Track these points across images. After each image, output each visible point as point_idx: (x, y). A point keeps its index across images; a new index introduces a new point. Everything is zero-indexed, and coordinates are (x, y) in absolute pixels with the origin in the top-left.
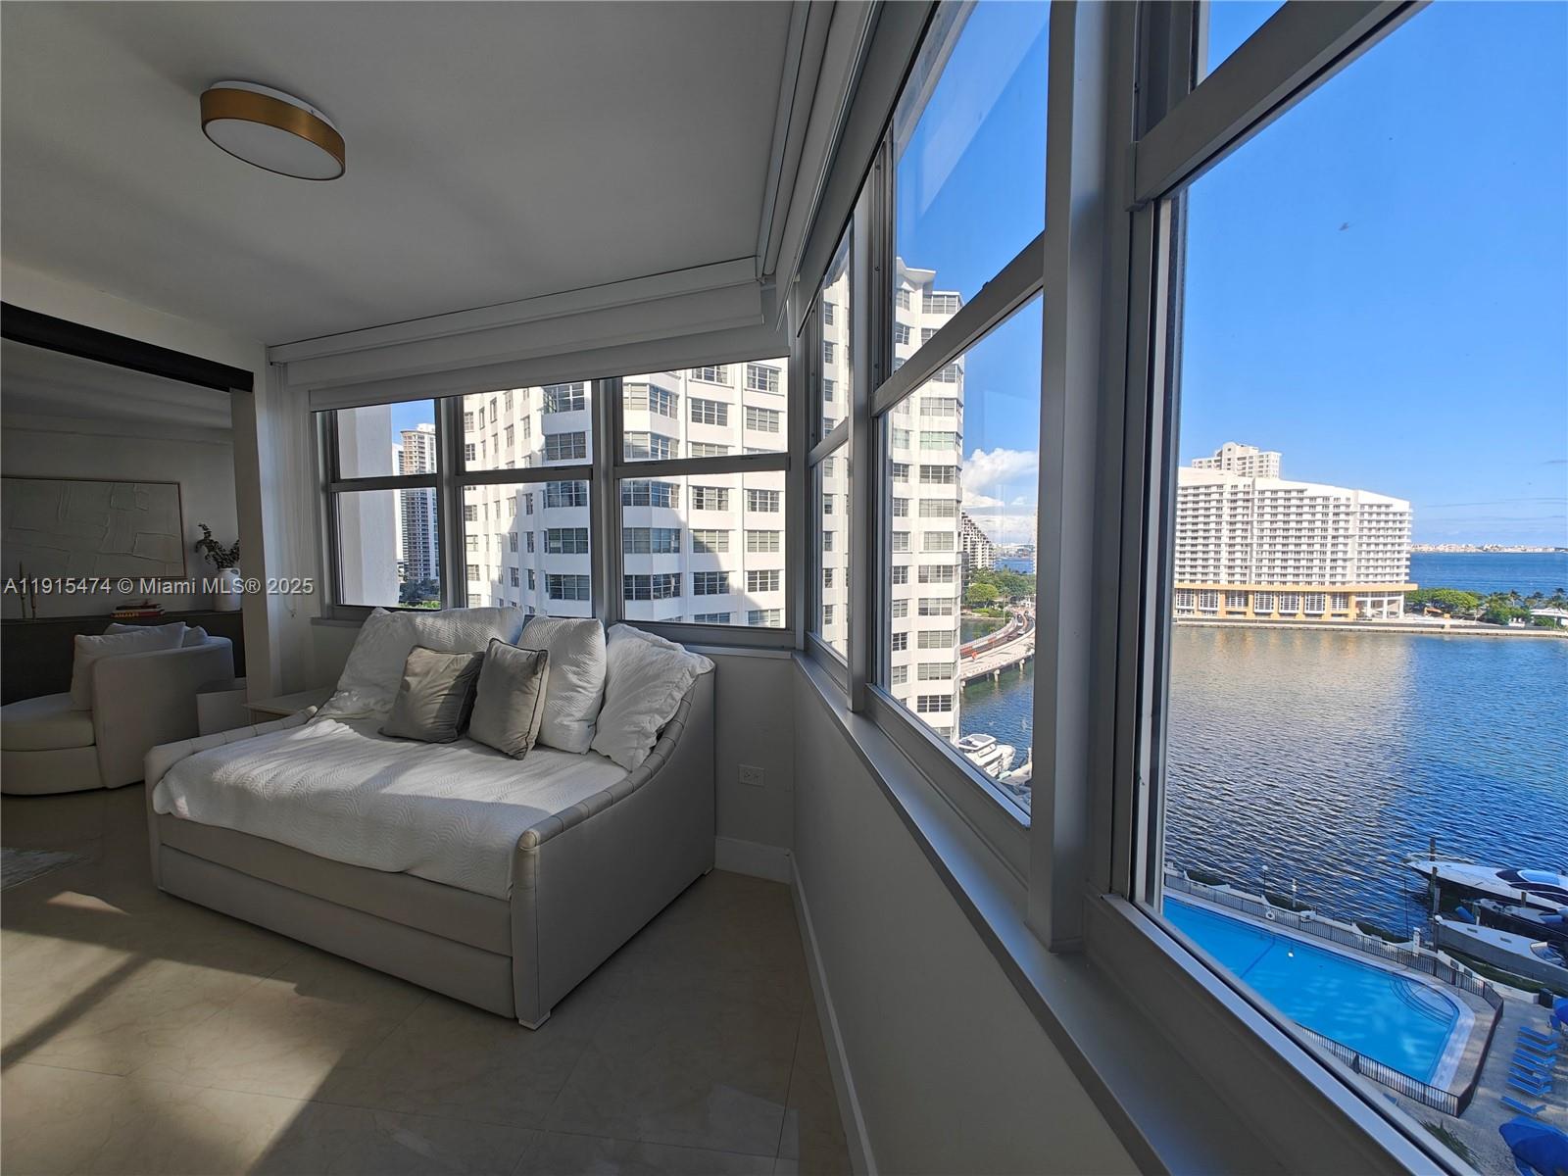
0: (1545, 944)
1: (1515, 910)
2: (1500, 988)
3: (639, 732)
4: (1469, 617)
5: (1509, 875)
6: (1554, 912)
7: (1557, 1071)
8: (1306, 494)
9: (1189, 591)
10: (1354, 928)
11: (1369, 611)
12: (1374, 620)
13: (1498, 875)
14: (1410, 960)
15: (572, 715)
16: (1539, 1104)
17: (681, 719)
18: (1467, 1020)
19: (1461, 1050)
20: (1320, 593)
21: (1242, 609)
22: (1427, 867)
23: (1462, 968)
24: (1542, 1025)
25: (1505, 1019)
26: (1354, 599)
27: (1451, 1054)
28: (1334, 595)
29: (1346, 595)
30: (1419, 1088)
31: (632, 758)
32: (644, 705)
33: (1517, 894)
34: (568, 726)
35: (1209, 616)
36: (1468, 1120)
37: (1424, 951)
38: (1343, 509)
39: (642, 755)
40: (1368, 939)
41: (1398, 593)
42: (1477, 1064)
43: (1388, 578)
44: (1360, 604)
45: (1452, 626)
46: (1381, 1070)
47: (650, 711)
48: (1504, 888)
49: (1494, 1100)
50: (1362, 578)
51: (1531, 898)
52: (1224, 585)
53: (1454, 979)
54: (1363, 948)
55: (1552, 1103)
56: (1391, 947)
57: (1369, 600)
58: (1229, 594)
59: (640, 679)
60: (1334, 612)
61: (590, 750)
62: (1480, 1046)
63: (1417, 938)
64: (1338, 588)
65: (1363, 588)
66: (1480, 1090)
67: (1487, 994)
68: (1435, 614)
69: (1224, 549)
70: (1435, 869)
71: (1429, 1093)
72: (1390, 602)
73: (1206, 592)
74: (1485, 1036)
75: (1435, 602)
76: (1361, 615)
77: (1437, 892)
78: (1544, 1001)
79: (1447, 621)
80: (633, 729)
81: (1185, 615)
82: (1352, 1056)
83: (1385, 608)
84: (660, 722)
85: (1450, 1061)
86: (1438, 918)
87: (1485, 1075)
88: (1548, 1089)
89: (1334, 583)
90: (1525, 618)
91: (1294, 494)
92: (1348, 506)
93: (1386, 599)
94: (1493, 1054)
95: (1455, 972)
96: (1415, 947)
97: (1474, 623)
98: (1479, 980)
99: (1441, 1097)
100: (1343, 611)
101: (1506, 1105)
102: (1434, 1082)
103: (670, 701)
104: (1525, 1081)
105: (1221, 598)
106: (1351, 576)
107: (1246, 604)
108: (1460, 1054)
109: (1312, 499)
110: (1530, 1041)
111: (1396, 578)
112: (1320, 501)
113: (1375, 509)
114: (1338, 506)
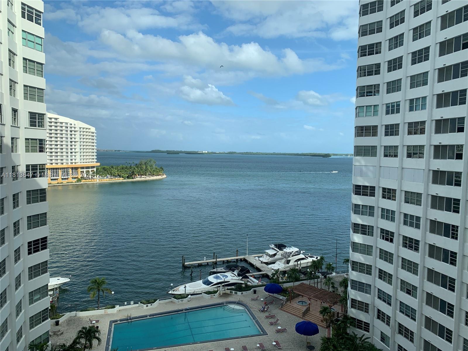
8: (58, 121)
11: (85, 175)
20: (67, 168)
26: (80, 170)
28: (72, 168)
29: (76, 168)
38: (73, 129)
41: (94, 167)
43: (90, 160)
44: (82, 173)
50: (82, 161)
57: (85, 170)
60: (73, 177)
64: (74, 165)
65: (82, 165)
72: (92, 171)
83: (90, 174)
89: (72, 163)
92: (75, 128)
93: (90, 170)
106: (78, 157)
109: (62, 123)
111: (93, 161)
112: (64, 124)
113: (85, 130)
114: (71, 127)
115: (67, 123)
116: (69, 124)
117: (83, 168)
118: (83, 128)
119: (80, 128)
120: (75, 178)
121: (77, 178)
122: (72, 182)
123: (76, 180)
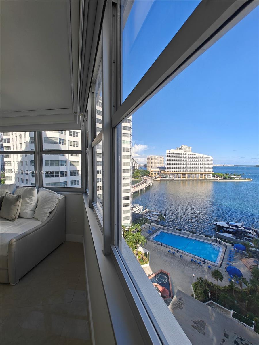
0: (233, 235)
1: (229, 229)
2: (226, 244)
3: (45, 213)
4: (222, 178)
5: (227, 223)
6: (234, 229)
7: (234, 257)
8: (196, 155)
9: (176, 174)
10: (204, 236)
11: (206, 177)
12: (207, 179)
13: (226, 223)
14: (213, 241)
15: (28, 210)
16: (232, 263)
17: (56, 209)
18: (222, 250)
19: (221, 255)
20: (198, 174)
21: (185, 177)
22: (215, 223)
23: (221, 241)
24: (232, 249)
25: (227, 249)
26: (204, 175)
27: (219, 257)
28: (201, 174)
29: (202, 174)
30: (214, 264)
31: (43, 219)
32: (46, 207)
33: (229, 226)
34: (27, 212)
35: (179, 178)
36: (222, 268)
37: (215, 239)
38: (202, 158)
39: (45, 218)
40: (206, 238)
41: (211, 174)
42: (223, 258)
43: (209, 171)
44: (205, 176)
45: (219, 179)
46: (209, 261)
47: (47, 208)
48: (227, 226)
49: (225, 264)
50: (205, 171)
51: (231, 227)
52: (182, 172)
53: (220, 243)
54: (205, 239)
55: (234, 262)
56: (210, 238)
57: (206, 175)
58: (183, 174)
59: (46, 201)
61: (33, 217)
62: (224, 254)
63: (214, 236)
64: (201, 173)
65: (205, 173)
66: (223, 262)
67: (224, 245)
68: (216, 177)
69: (182, 165)
70: (217, 224)
71: (216, 264)
72: (210, 175)
73: (179, 174)
74: (224, 252)
75: (216, 175)
76: (205, 178)
77: (217, 227)
78: (233, 245)
79: (218, 179)
80: (43, 212)
81: (175, 178)
82: (203, 260)
83: (209, 176)
84: (50, 210)
85: (219, 258)
86: (217, 232)
87: (224, 259)
88: (233, 260)
89: (200, 172)
90: (230, 178)
91: (194, 155)
92: (203, 158)
93: (209, 175)
94: (225, 255)
95: (220, 242)
96: (213, 238)
97: (222, 179)
98: (223, 242)
99: (218, 265)
100: (202, 177)
101: (227, 264)
102: (217, 262)
103: (52, 205)
104: (230, 259)
105: (182, 175)
106: (203, 169)
107: (186, 176)
108: (220, 256)
109: (197, 156)
110: (231, 252)
111: (210, 171)
112: (198, 157)
113: (207, 158)
119: (205, 158)
123: (202, 179)
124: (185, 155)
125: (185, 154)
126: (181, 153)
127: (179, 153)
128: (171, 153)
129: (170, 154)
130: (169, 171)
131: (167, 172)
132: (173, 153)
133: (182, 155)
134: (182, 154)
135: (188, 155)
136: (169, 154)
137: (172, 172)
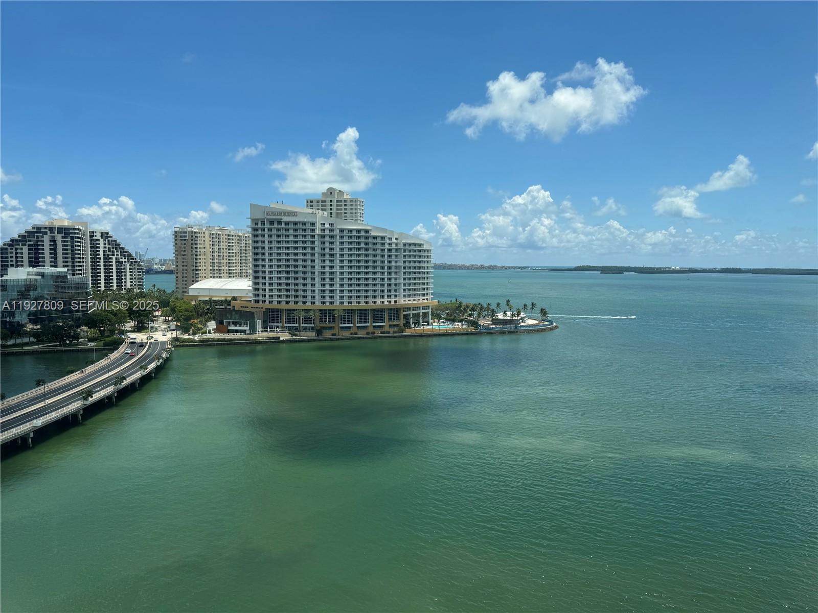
11: (411, 321)
20: (381, 310)
21: (331, 325)
26: (401, 313)
28: (390, 311)
29: (397, 310)
38: (393, 246)
41: (427, 308)
43: (422, 297)
44: (405, 317)
50: (406, 298)
52: (318, 306)
57: (411, 313)
58: (322, 313)
60: (391, 323)
64: (392, 306)
65: (407, 305)
72: (424, 314)
73: (306, 311)
76: (406, 325)
83: (421, 319)
89: (390, 302)
91: (362, 233)
93: (421, 312)
100: (396, 323)
106: (400, 292)
107: (334, 321)
109: (375, 238)
111: (425, 297)
112: (378, 240)
113: (412, 247)
114: (390, 244)
115: (383, 238)
116: (386, 239)
117: (408, 309)
118: (410, 245)
119: (405, 245)
120: (395, 326)
121: (398, 325)
122: (389, 332)
123: (396, 329)
124: (327, 232)
125: (327, 226)
126: (313, 224)
127: (304, 224)
128: (272, 222)
129: (267, 226)
130: (264, 302)
131: (257, 305)
132: (279, 222)
133: (318, 232)
134: (318, 227)
135: (342, 231)
136: (263, 223)
137: (275, 305)
